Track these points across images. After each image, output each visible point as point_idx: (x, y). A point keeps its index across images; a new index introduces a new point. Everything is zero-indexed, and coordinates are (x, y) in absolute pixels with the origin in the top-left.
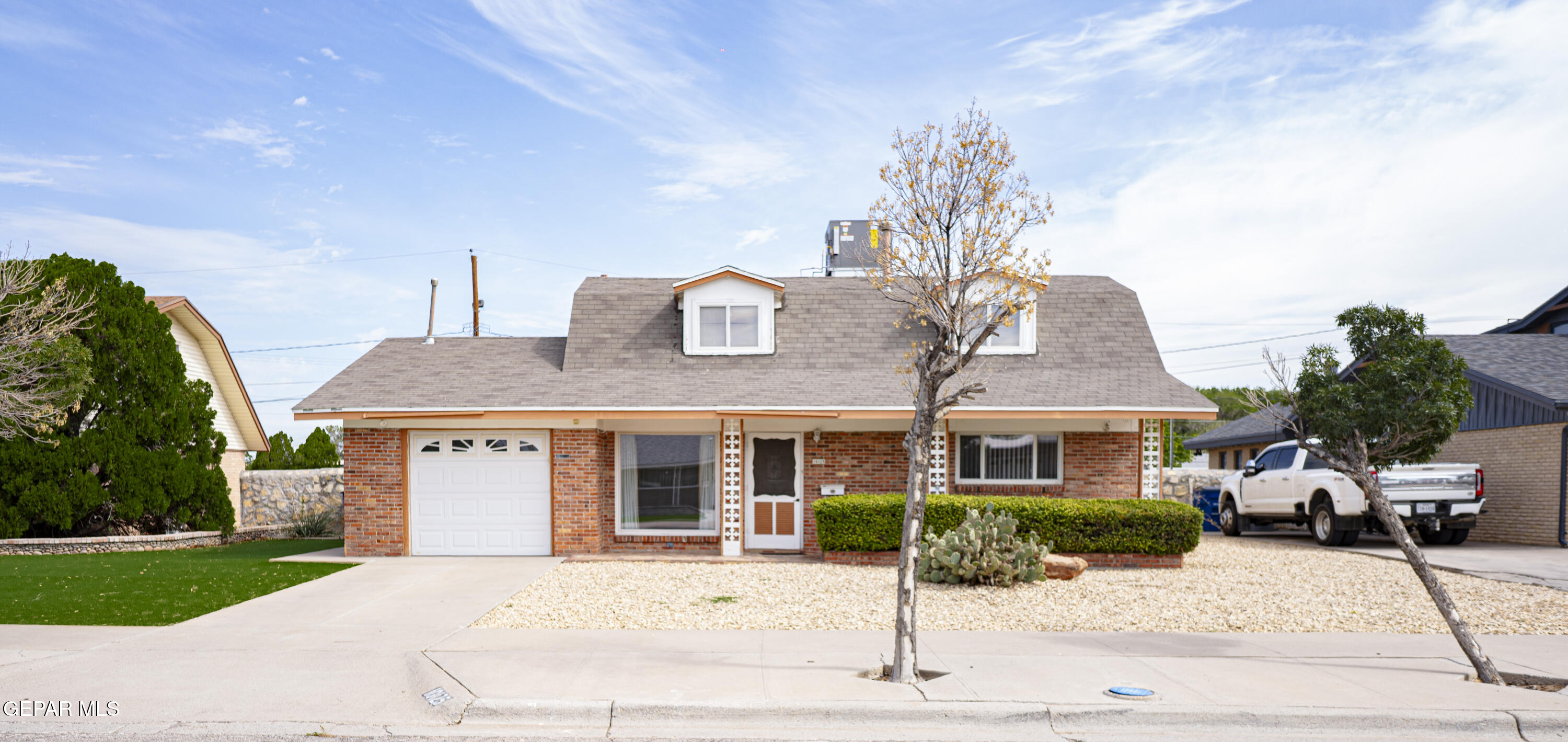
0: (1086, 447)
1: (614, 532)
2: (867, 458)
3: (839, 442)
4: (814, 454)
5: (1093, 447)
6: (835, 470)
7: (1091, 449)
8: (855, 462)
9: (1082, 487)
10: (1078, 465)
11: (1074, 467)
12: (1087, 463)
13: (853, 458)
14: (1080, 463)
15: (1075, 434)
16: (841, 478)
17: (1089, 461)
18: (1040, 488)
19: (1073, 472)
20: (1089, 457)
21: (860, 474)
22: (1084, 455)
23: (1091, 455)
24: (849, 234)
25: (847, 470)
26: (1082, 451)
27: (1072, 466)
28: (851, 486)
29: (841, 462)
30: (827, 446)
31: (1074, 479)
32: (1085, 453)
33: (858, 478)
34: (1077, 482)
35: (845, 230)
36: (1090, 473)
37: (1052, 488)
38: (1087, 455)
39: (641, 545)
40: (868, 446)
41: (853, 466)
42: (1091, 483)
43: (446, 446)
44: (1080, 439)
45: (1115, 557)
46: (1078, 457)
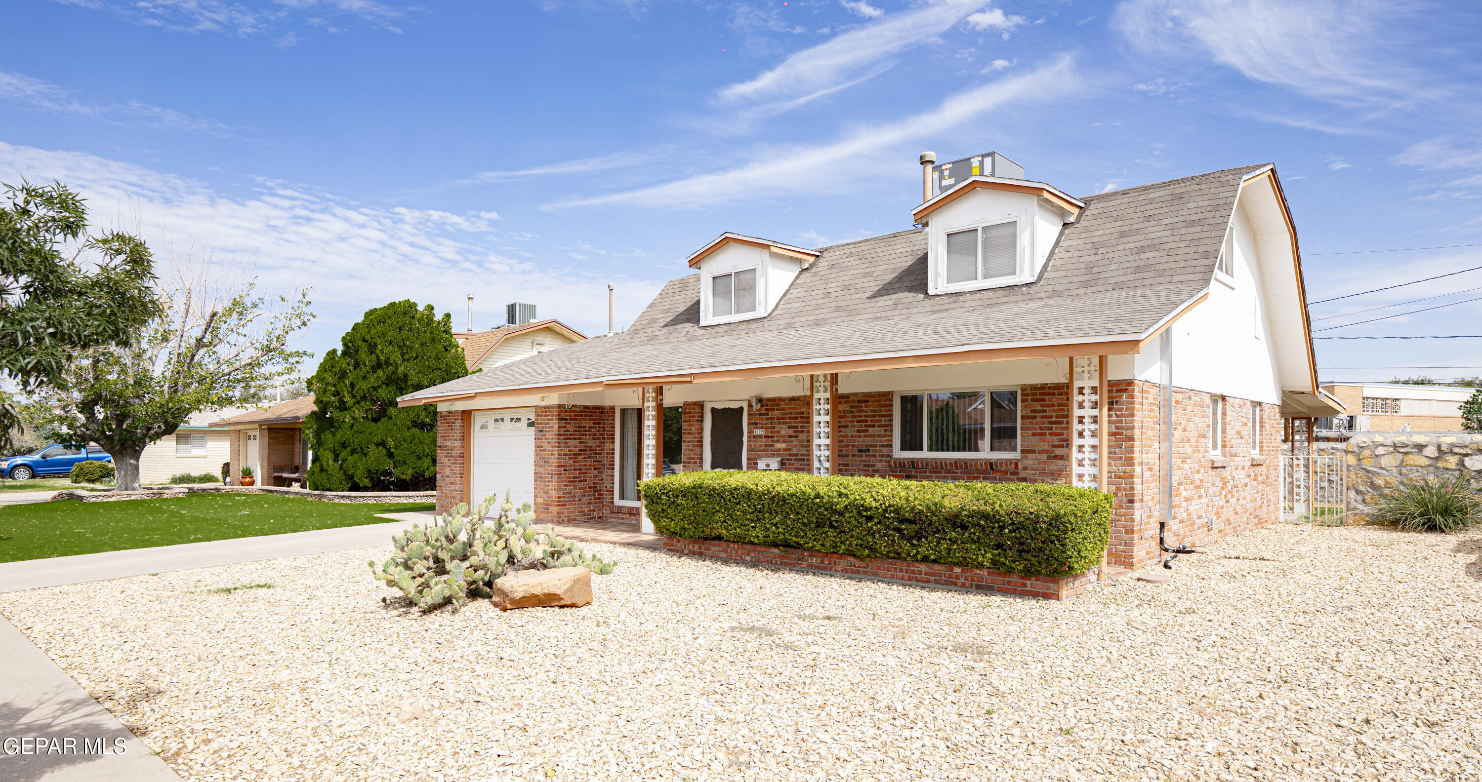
0: (1049, 406)
1: (613, 502)
2: (802, 427)
3: (778, 410)
4: (756, 424)
5: (1059, 405)
6: (773, 441)
7: (1056, 408)
8: (791, 432)
9: (1045, 462)
10: (1038, 431)
11: (1033, 435)
12: (1051, 429)
13: (789, 427)
14: (1041, 428)
15: (1034, 387)
16: (779, 450)
17: (1054, 426)
18: (986, 464)
19: (1035, 442)
20: (1054, 419)
21: (796, 446)
22: (1045, 417)
23: (1057, 417)
24: (950, 177)
25: (784, 442)
26: (1045, 411)
27: (1030, 432)
28: (788, 460)
29: (779, 432)
30: (767, 414)
31: (1034, 452)
32: (1047, 414)
33: (794, 451)
34: (1037, 455)
35: (946, 173)
36: (1056, 443)
37: (1001, 464)
38: (1051, 417)
39: (627, 516)
40: (803, 413)
41: (790, 436)
42: (1056, 457)
43: (491, 424)
44: (1041, 394)
45: (963, 571)
46: (1039, 419)
